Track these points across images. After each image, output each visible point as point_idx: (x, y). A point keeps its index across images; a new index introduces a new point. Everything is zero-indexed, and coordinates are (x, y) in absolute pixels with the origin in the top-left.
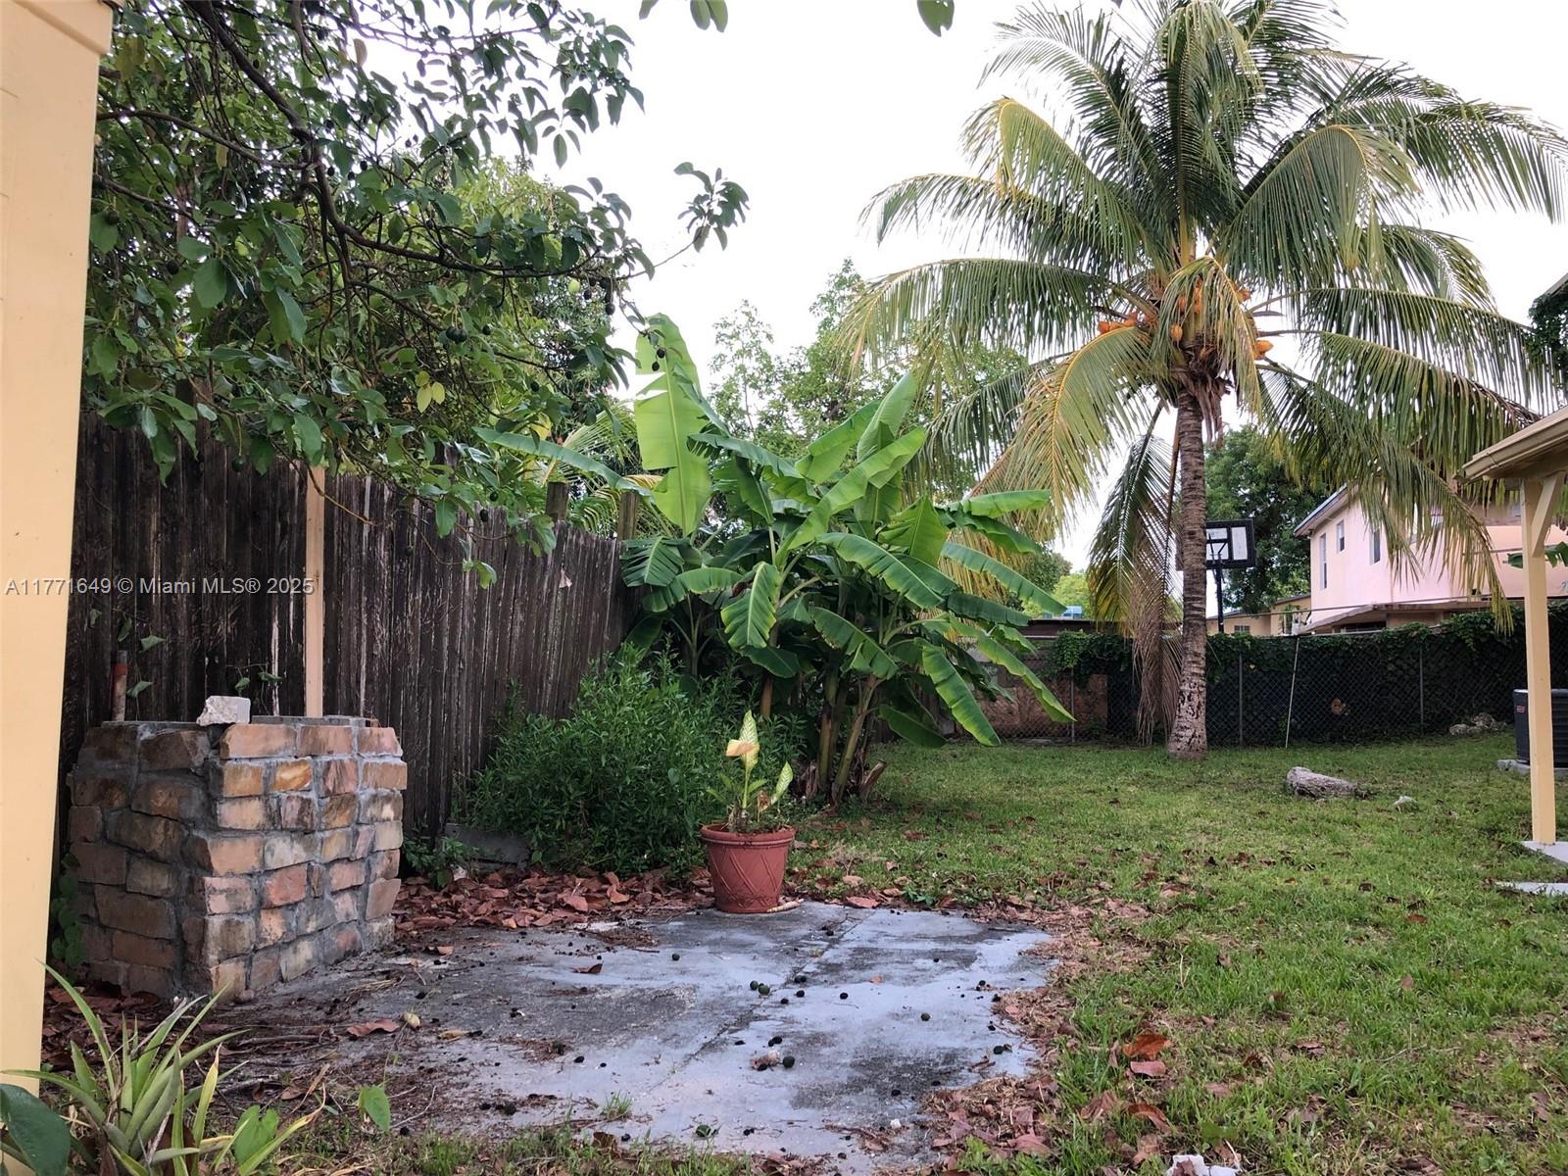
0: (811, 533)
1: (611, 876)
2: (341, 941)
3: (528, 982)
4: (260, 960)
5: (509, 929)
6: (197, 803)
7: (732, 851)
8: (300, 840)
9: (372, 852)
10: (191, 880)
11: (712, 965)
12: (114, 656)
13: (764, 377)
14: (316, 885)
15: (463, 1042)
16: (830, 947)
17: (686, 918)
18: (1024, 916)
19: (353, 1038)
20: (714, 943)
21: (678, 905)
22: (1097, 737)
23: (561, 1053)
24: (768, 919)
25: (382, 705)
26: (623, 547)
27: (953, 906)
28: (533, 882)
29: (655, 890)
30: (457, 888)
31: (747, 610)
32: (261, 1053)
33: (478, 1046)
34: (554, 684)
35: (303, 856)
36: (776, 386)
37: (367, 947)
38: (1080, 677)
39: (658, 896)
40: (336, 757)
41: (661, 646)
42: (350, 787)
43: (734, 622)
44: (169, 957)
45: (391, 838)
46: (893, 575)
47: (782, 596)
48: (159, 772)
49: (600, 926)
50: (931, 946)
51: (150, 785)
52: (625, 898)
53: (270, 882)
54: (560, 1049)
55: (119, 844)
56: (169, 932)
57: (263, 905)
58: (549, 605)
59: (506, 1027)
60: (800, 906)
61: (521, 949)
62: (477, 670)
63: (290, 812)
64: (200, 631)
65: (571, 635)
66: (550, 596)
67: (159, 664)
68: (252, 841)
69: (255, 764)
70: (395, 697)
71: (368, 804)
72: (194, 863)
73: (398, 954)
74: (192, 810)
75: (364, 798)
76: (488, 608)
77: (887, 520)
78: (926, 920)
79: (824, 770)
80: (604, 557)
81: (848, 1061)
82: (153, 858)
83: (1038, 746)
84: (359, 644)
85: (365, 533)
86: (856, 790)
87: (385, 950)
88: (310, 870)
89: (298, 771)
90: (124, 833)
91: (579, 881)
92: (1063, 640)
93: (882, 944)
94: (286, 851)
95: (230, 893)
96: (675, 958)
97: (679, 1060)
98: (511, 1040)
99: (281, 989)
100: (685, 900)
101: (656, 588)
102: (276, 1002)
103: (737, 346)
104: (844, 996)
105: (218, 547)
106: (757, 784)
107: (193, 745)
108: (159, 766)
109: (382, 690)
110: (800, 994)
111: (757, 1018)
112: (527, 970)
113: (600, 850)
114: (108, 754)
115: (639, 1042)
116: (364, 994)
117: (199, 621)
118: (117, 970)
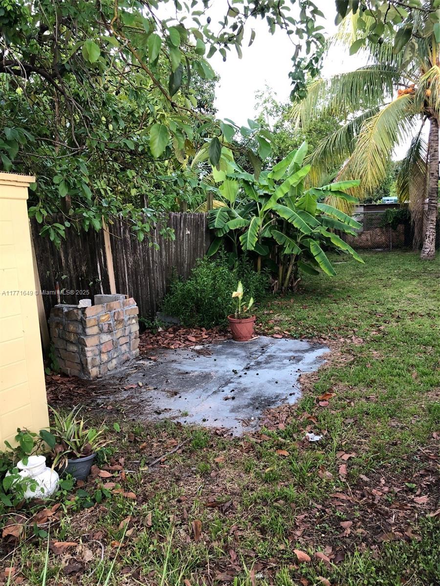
0: (271, 205)
1: (204, 329)
2: (124, 358)
3: (173, 369)
4: (102, 366)
5: (172, 349)
6: (81, 329)
7: (236, 324)
8: (109, 334)
9: (130, 333)
10: (82, 348)
11: (224, 363)
12: (55, 283)
13: (275, 110)
14: (115, 345)
15: (152, 391)
16: (261, 355)
17: (224, 343)
18: (325, 342)
19: (125, 390)
20: (228, 354)
21: (223, 339)
22: (400, 247)
23: (176, 395)
24: (248, 343)
25: (133, 281)
26: (208, 214)
27: (305, 338)
28: (182, 331)
29: (217, 333)
30: (159, 334)
31: (247, 237)
32: (103, 395)
33: (156, 392)
34: (187, 265)
35: (111, 338)
36: (280, 113)
37: (132, 358)
38: (394, 226)
39: (217, 335)
40: (117, 310)
41: (221, 249)
42: (122, 317)
43: (244, 241)
44: (79, 367)
45: (136, 328)
46: (297, 222)
47: (263, 226)
48: (70, 321)
49: (198, 347)
50: (291, 354)
51: (68, 324)
52: (207, 336)
53: (102, 346)
54: (176, 394)
55: (63, 339)
56: (78, 361)
57: (101, 352)
58: (183, 240)
59: (164, 386)
60: (259, 338)
61: (174, 357)
62: (161, 266)
63: (106, 328)
64: (77, 270)
65: (192, 247)
66: (183, 237)
67: (67, 282)
68: (96, 337)
69: (94, 317)
70: (137, 278)
71: (127, 321)
72: (82, 344)
73: (140, 360)
74: (80, 331)
75: (126, 319)
76: (163, 245)
77: (300, 195)
78: (295, 343)
79: (280, 282)
80: (201, 219)
81: (249, 397)
82: (72, 343)
83: (377, 252)
84: (124, 265)
85: (122, 231)
86: (291, 288)
87: (137, 359)
88: (113, 341)
89: (106, 316)
90: (64, 337)
91: (194, 330)
92: (388, 212)
93: (278, 354)
94: (106, 338)
95: (92, 351)
96: (215, 360)
97: (206, 397)
98: (164, 390)
99: (109, 373)
100: (225, 336)
101: (219, 229)
102: (107, 378)
103: (263, 99)
104: (257, 374)
105: (79, 245)
106: (243, 303)
107: (78, 314)
108: (70, 319)
109: (133, 277)
110: (246, 374)
111: (231, 382)
112: (174, 365)
113: (199, 322)
114: (57, 315)
115: (197, 391)
116: (129, 375)
117: (77, 268)
118: (67, 370)
